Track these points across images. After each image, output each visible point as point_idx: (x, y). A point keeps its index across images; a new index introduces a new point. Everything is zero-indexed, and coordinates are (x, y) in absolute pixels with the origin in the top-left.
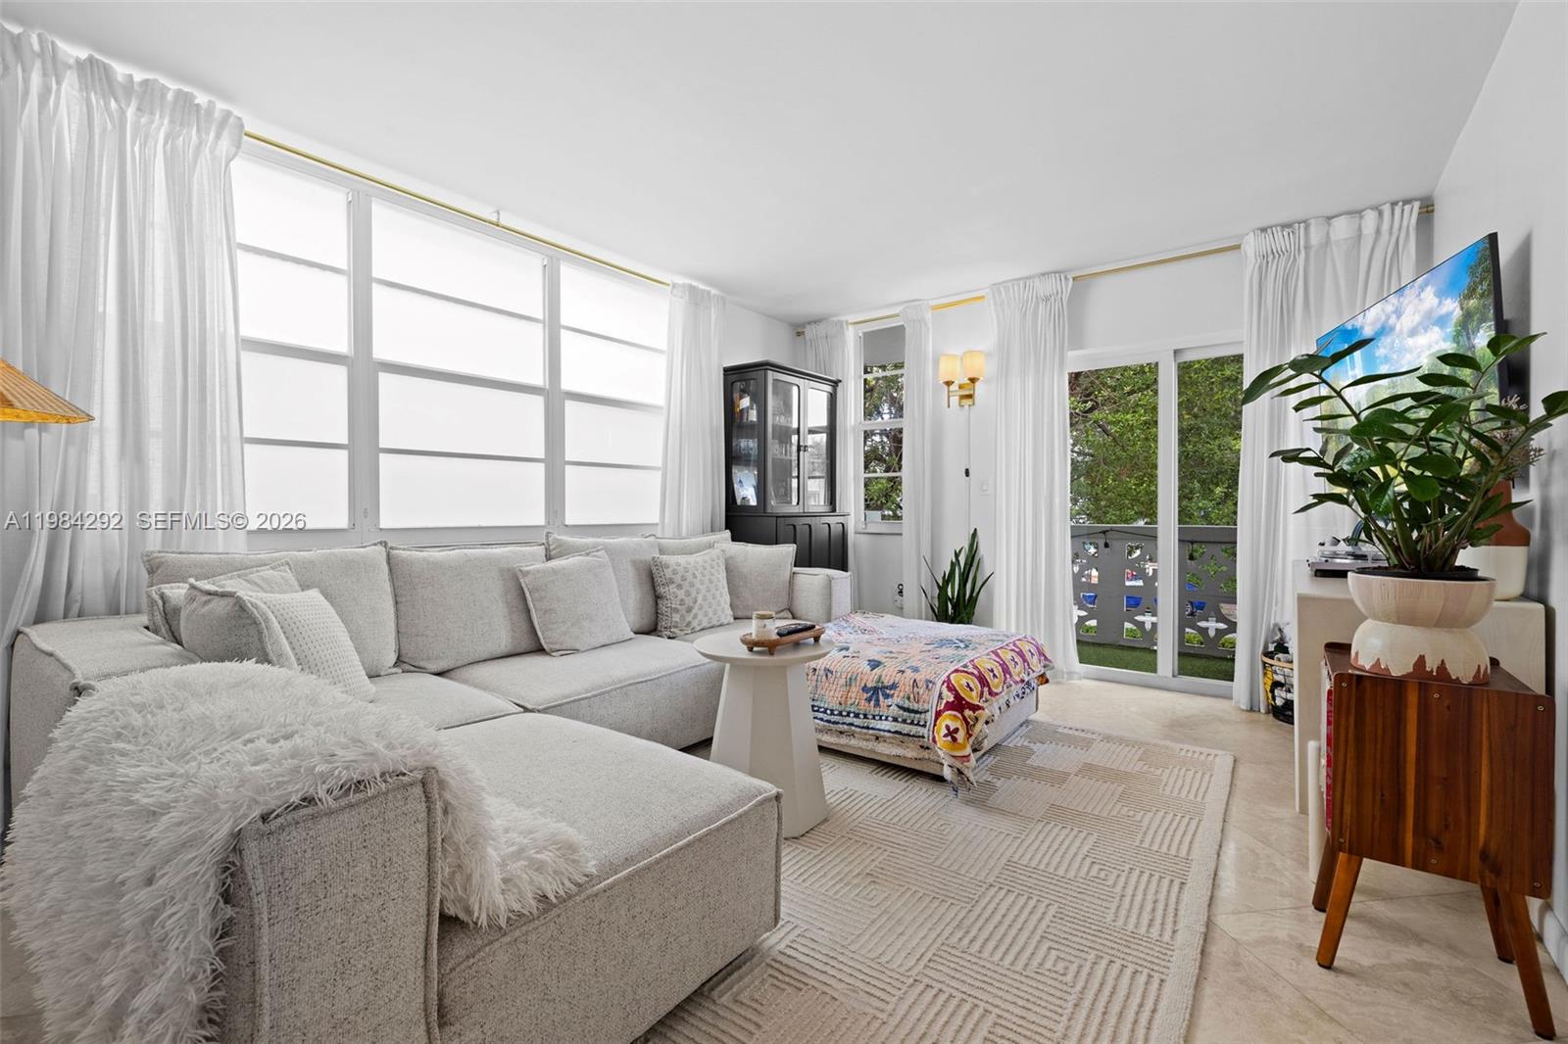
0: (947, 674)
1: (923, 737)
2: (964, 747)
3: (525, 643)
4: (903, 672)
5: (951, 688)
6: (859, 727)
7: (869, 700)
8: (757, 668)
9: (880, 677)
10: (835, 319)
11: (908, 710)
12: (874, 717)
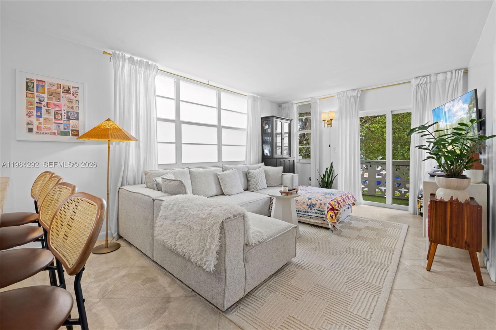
0: (329, 201)
1: (324, 218)
2: (335, 220)
3: (220, 193)
4: (317, 201)
5: (331, 205)
6: (306, 215)
7: (309, 208)
8: (283, 199)
9: (311, 202)
10: (291, 102)
11: (319, 210)
12: (310, 213)
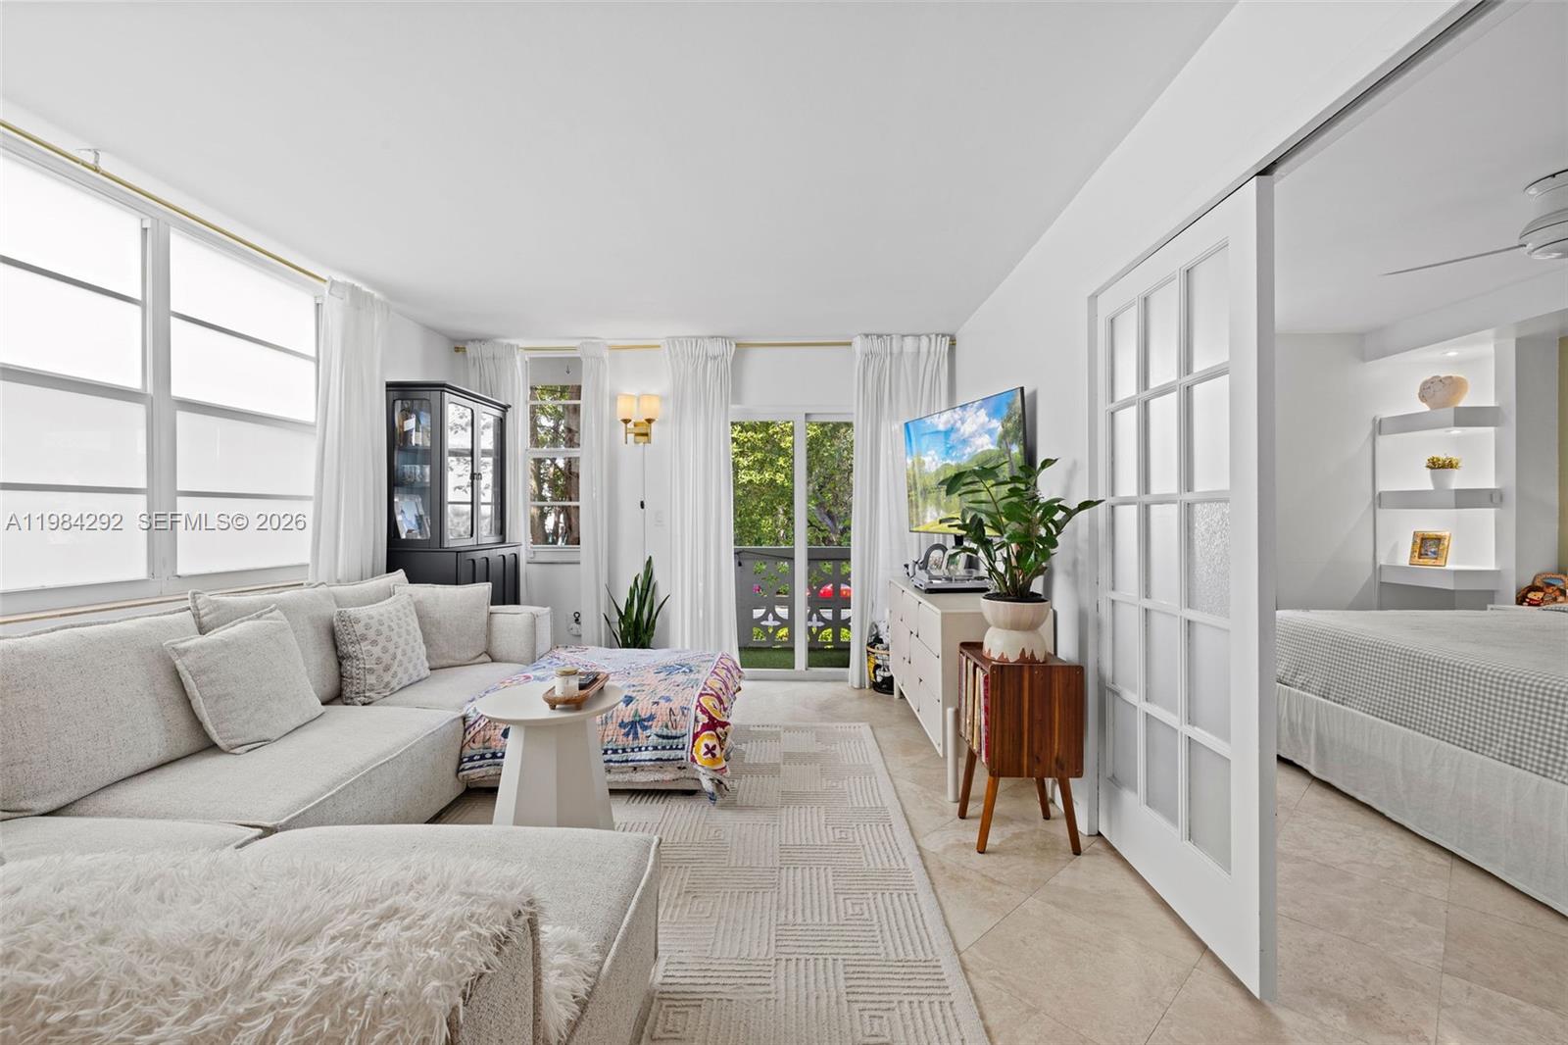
0: (696, 699)
1: (682, 759)
2: (720, 760)
4: (657, 703)
5: (704, 711)
6: (618, 762)
7: (627, 735)
9: (637, 710)
10: (505, 341)
11: (663, 737)
12: (633, 750)
